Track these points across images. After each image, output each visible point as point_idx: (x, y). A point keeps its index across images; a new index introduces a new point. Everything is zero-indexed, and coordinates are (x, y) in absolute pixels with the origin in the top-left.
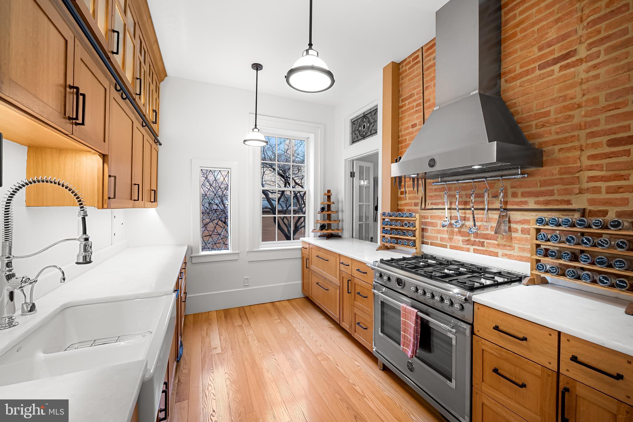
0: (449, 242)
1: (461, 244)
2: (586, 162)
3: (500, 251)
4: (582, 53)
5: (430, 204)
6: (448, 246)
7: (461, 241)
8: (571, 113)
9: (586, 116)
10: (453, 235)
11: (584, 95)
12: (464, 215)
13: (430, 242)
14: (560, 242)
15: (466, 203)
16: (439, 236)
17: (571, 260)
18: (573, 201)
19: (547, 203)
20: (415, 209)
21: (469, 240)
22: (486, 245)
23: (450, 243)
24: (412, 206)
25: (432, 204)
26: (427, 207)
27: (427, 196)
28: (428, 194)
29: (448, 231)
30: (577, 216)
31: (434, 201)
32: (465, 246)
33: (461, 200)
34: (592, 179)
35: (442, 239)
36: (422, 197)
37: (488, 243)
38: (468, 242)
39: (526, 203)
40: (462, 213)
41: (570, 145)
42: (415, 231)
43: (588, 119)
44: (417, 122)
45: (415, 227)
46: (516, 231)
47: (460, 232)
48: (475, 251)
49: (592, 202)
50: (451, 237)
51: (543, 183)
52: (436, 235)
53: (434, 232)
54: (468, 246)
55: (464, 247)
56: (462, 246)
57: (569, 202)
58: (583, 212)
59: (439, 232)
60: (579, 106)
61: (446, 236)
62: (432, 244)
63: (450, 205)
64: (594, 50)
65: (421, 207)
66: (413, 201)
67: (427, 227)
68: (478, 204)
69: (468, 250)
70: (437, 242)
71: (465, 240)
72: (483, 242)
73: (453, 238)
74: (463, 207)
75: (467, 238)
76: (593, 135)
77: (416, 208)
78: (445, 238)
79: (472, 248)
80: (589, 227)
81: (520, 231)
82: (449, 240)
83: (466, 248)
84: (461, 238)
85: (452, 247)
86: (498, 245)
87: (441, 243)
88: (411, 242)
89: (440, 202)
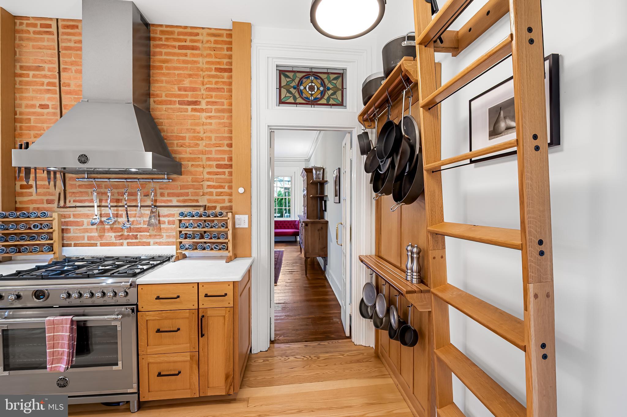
0: (100, 239)
1: (113, 240)
2: (207, 176)
3: (152, 241)
4: (203, 106)
5: (71, 201)
6: (99, 244)
7: (113, 237)
8: (198, 142)
9: (205, 146)
10: (105, 233)
11: (204, 133)
12: (116, 212)
13: (73, 243)
14: (194, 228)
15: (118, 201)
16: (86, 235)
17: (200, 239)
18: (200, 200)
19: (185, 201)
20: (48, 207)
21: (122, 235)
22: (139, 237)
23: (101, 241)
24: (43, 203)
25: (74, 201)
26: (68, 204)
27: (67, 192)
28: (68, 190)
29: (99, 229)
30: (202, 209)
31: (77, 199)
32: (118, 241)
33: (113, 197)
34: (209, 187)
35: (90, 238)
36: (60, 194)
37: (141, 235)
38: (122, 237)
39: (171, 201)
40: (114, 210)
41: (197, 163)
42: (52, 233)
43: (207, 149)
44: (50, 103)
45: (52, 228)
46: (164, 223)
47: (112, 229)
48: (129, 244)
49: (209, 201)
50: (102, 234)
51: (182, 187)
52: (82, 235)
53: (79, 232)
54: (121, 241)
55: (116, 243)
56: (115, 242)
57: (197, 201)
58: (205, 207)
59: (86, 230)
60: (202, 139)
61: (96, 234)
62: (76, 245)
63: (100, 202)
64: (209, 107)
65: (58, 205)
66: (45, 198)
67: (69, 227)
68: (130, 201)
69: (122, 245)
70: (83, 242)
71: (118, 235)
72: (137, 235)
73: (104, 236)
74: (115, 204)
75: (120, 234)
76: (209, 159)
77: (49, 205)
78: (94, 236)
79: (125, 242)
80: (209, 216)
81: (167, 223)
82: (99, 238)
83: (119, 243)
84: (113, 235)
85: (102, 245)
86: (150, 236)
87: (89, 242)
88: (46, 247)
89: (87, 200)
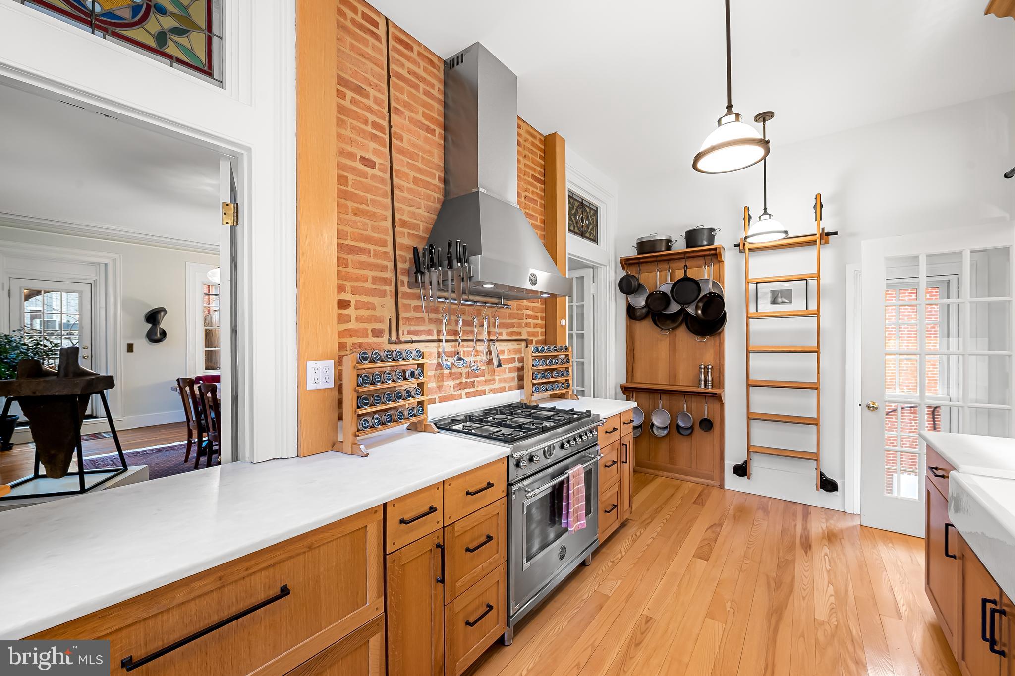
0: (438, 392)
1: (452, 392)
2: (526, 303)
3: (487, 388)
5: (406, 333)
6: (437, 400)
7: (452, 386)
10: (444, 381)
15: (456, 333)
18: (522, 333)
19: (512, 334)
20: (375, 343)
21: (461, 383)
22: (476, 385)
23: (440, 394)
24: (367, 336)
25: (409, 333)
26: (403, 339)
27: (401, 317)
28: (402, 314)
29: (436, 377)
31: (412, 328)
32: (456, 393)
33: (449, 327)
34: (528, 316)
36: (391, 320)
37: (478, 382)
38: (461, 386)
40: (452, 347)
47: (451, 374)
48: (468, 395)
50: (440, 384)
51: (511, 316)
54: (459, 392)
55: (455, 395)
56: (453, 394)
57: (520, 334)
58: (527, 342)
61: (435, 384)
63: (437, 335)
65: (389, 338)
66: (370, 326)
68: (467, 333)
69: (460, 397)
71: (457, 384)
72: (474, 382)
73: (442, 386)
74: (452, 338)
75: (458, 381)
77: (376, 340)
78: (433, 388)
79: (464, 392)
82: (438, 390)
83: (457, 395)
84: (452, 383)
85: (441, 400)
86: (486, 381)
89: (424, 330)
